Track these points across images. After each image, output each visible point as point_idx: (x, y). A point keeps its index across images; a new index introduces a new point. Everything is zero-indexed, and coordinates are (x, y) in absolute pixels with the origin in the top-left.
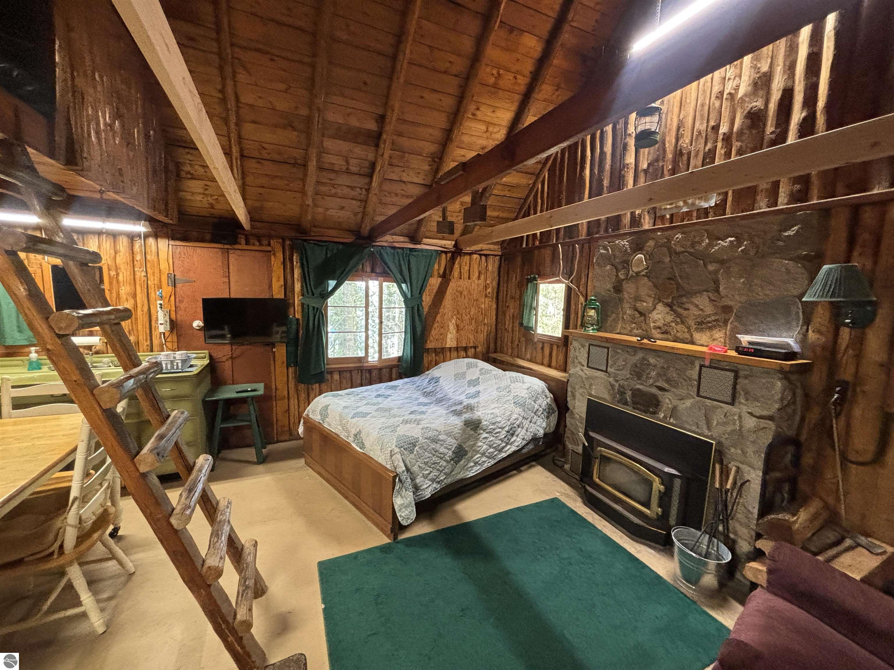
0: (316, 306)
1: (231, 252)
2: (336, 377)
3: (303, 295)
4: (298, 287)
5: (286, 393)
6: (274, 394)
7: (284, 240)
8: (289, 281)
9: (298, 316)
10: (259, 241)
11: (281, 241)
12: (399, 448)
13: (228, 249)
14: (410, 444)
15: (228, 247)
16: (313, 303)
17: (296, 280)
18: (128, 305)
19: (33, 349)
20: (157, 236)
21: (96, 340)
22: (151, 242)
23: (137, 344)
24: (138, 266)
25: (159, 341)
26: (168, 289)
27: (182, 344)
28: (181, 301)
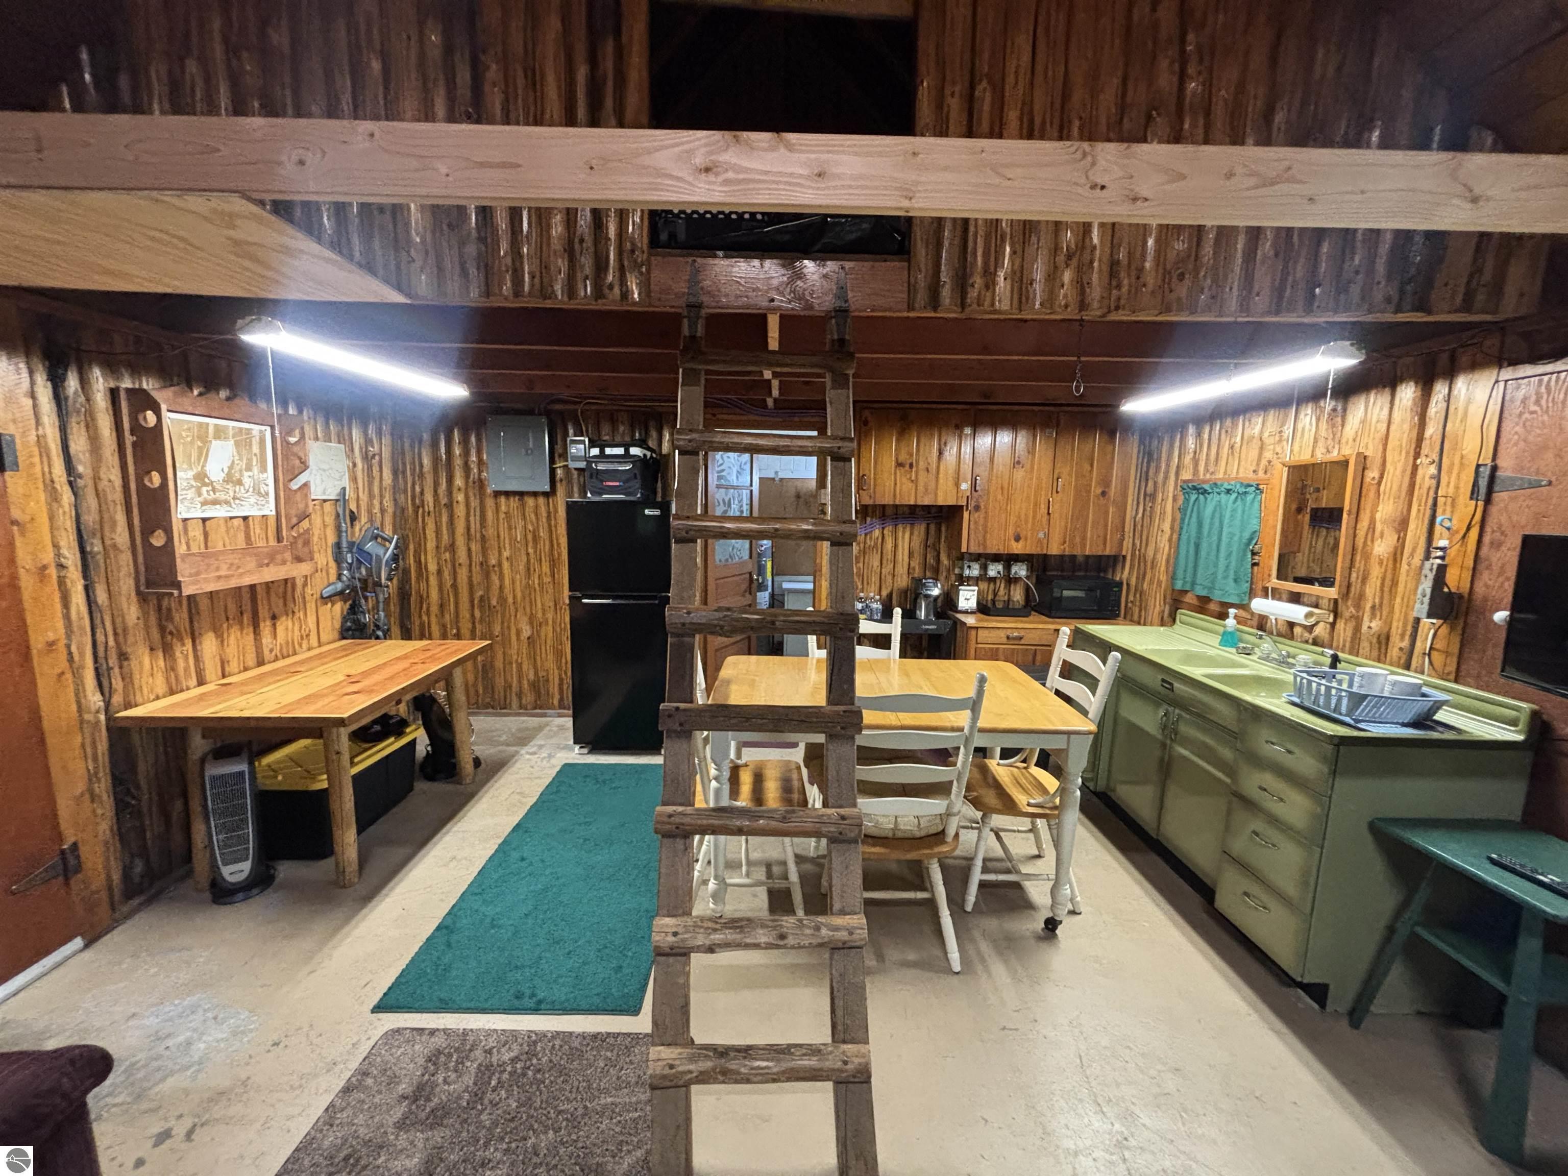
18: (1382, 548)
19: (1232, 611)
20: (1474, 366)
21: (1297, 613)
22: (1461, 384)
23: (1383, 641)
24: (1425, 450)
25: (1424, 642)
26: (1467, 508)
27: (1471, 666)
28: (1496, 545)
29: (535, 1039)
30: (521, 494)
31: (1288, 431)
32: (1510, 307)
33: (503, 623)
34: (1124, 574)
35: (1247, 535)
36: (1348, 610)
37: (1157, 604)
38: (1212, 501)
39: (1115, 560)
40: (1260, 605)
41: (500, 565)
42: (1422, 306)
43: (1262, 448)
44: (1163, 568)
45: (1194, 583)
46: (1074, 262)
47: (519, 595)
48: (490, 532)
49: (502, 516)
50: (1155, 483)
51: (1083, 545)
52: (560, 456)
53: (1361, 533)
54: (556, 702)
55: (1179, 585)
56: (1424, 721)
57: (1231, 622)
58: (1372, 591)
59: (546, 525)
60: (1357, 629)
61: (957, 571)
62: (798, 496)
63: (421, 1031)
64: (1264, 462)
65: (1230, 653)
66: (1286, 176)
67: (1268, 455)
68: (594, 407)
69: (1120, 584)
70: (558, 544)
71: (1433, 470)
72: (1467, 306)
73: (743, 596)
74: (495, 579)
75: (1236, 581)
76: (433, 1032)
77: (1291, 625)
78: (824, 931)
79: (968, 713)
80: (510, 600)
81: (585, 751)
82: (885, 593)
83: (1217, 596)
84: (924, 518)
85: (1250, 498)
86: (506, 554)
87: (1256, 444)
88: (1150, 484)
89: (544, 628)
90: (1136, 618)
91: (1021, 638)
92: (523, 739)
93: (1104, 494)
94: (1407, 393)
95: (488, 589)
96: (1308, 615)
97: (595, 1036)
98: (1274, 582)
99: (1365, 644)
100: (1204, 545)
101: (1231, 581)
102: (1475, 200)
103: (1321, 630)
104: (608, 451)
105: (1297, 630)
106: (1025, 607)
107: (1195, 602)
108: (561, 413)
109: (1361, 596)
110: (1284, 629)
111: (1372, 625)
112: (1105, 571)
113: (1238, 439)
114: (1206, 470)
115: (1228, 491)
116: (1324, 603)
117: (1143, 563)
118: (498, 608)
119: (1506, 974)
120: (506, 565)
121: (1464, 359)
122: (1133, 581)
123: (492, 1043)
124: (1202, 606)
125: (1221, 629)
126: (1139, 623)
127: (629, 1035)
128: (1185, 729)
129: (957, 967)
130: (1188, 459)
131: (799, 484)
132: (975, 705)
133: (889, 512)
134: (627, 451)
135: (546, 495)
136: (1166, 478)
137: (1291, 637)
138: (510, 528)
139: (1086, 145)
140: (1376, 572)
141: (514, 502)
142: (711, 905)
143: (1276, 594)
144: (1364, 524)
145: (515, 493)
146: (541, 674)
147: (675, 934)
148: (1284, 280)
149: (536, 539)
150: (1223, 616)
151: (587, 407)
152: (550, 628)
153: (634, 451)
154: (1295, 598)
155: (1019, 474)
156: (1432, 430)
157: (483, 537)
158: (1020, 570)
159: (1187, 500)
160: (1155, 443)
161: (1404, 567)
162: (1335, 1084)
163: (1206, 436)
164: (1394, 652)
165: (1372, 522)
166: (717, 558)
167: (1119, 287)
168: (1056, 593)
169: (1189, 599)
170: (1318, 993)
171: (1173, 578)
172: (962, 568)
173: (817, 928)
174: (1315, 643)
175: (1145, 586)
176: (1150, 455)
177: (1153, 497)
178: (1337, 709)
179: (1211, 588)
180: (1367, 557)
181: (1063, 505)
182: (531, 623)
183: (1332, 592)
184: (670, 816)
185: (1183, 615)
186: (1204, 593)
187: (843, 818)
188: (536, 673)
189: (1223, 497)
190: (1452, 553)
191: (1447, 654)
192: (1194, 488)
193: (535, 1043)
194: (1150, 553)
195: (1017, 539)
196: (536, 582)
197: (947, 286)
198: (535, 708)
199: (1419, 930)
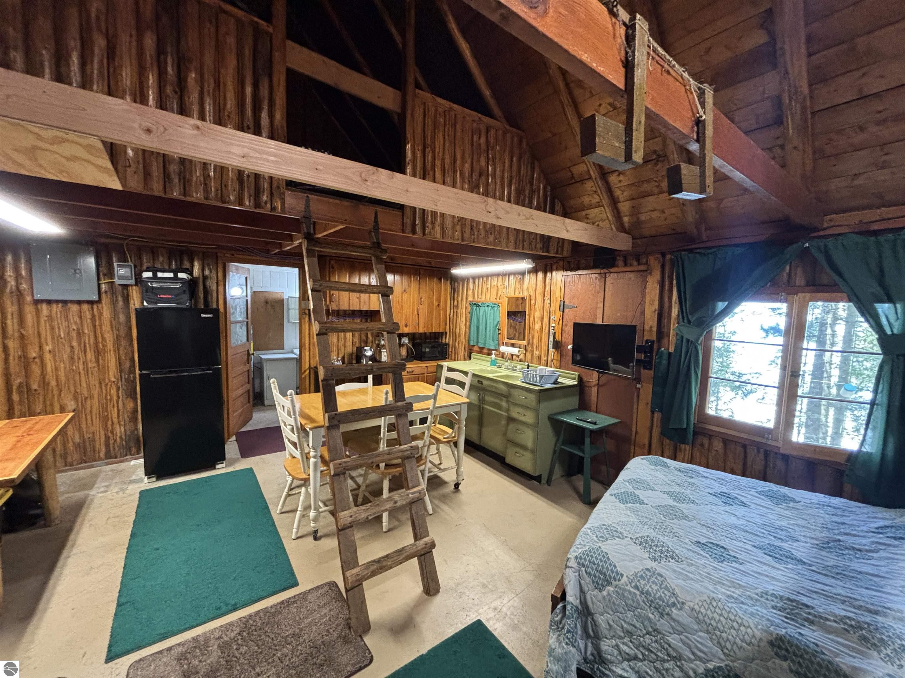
0: (692, 338)
1: (607, 275)
2: (718, 445)
3: (678, 323)
4: (675, 311)
5: (647, 442)
6: (633, 437)
7: (663, 255)
8: (666, 305)
9: (672, 350)
10: (638, 261)
11: (659, 256)
12: (579, 563)
13: (605, 273)
14: (601, 572)
15: (606, 271)
16: (689, 333)
17: (673, 303)
18: (537, 327)
19: (494, 352)
20: (557, 269)
21: (515, 351)
22: (554, 273)
23: (540, 358)
24: (546, 295)
25: (550, 357)
26: (559, 314)
27: (563, 364)
28: (566, 325)
29: (246, 621)
30: (65, 302)
31: (506, 284)
32: (565, 254)
33: (44, 402)
34: (446, 340)
35: (496, 323)
36: (529, 349)
37: (462, 352)
38: (482, 309)
39: (442, 334)
40: (503, 349)
41: (41, 358)
42: (548, 252)
43: (498, 290)
44: (463, 336)
45: (478, 342)
46: (460, 223)
47: (63, 379)
48: (30, 330)
49: (43, 319)
50: (458, 301)
51: (432, 329)
52: (105, 275)
53: (531, 322)
54: (102, 455)
55: (472, 343)
56: (556, 382)
57: (493, 356)
58: (535, 341)
59: (91, 325)
60: (532, 355)
61: (377, 342)
62: (267, 302)
63: (161, 652)
64: (499, 295)
65: (495, 368)
66: (531, 217)
67: (500, 293)
68: (137, 243)
69: (447, 345)
70: (103, 338)
71: (549, 302)
72: (557, 253)
73: (245, 365)
74: (36, 369)
75: (493, 340)
76: (169, 649)
77: (512, 355)
78: (410, 496)
79: (432, 400)
80: (53, 383)
81: (154, 479)
82: (341, 356)
83: (487, 347)
84: (360, 316)
85: (496, 309)
86: (47, 348)
87: (496, 288)
88: (456, 302)
89: (89, 402)
90: (453, 358)
91: (413, 372)
92: (89, 485)
93: (438, 305)
94: (540, 275)
95: (27, 376)
96: (519, 351)
97: (282, 603)
98: (506, 340)
99: (535, 360)
100: (481, 327)
101: (491, 341)
102: (567, 231)
103: (522, 356)
104: (160, 275)
105: (514, 357)
106: (407, 357)
107: (478, 349)
108: (106, 245)
109: (533, 343)
110: (510, 357)
111: (536, 353)
112: (438, 339)
113: (489, 286)
114: (478, 297)
115: (488, 306)
116: (522, 347)
117: (455, 336)
118: (41, 391)
119: (583, 451)
120: (48, 357)
121: (554, 267)
122: (451, 343)
123: (217, 635)
124: (481, 351)
125: (490, 360)
126: (455, 360)
127: (301, 594)
128: (488, 398)
129: (431, 512)
130: (470, 292)
131: (267, 295)
132: (435, 397)
133: (341, 313)
134: (176, 275)
135: (91, 303)
136: (462, 300)
137: (512, 359)
138: (52, 328)
139: (485, 198)
140: (536, 335)
141: (56, 309)
142: (312, 525)
143: (507, 344)
144: (532, 319)
145: (57, 302)
146: (86, 436)
147: (351, 516)
148: (517, 239)
149: (80, 334)
150: (489, 354)
151: (131, 242)
152: (96, 400)
153: (181, 275)
154: (513, 345)
155: (406, 296)
156: (547, 288)
157: (22, 337)
158: (405, 340)
159: (472, 309)
160: (456, 284)
161: (544, 333)
162: (549, 502)
163: (477, 283)
164: (543, 362)
165: (534, 318)
166: (232, 342)
167: (474, 235)
168: (423, 350)
169: (476, 348)
170: (538, 479)
171: (469, 341)
172: (380, 341)
173: (408, 495)
174: (520, 361)
175: (457, 344)
176: (454, 289)
177: (457, 307)
178: (536, 382)
179: (485, 344)
180: (533, 329)
181: (424, 309)
182: (76, 398)
183: (525, 343)
184: (340, 464)
185: (473, 355)
186: (482, 346)
187: (411, 447)
188: (82, 436)
189: (486, 308)
190: (556, 328)
191: (557, 360)
192: (475, 304)
193: (247, 621)
194: (458, 331)
195: (406, 326)
196: (81, 367)
197: (419, 226)
198: (81, 463)
199: (562, 447)
